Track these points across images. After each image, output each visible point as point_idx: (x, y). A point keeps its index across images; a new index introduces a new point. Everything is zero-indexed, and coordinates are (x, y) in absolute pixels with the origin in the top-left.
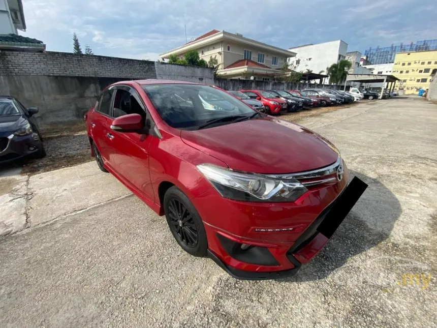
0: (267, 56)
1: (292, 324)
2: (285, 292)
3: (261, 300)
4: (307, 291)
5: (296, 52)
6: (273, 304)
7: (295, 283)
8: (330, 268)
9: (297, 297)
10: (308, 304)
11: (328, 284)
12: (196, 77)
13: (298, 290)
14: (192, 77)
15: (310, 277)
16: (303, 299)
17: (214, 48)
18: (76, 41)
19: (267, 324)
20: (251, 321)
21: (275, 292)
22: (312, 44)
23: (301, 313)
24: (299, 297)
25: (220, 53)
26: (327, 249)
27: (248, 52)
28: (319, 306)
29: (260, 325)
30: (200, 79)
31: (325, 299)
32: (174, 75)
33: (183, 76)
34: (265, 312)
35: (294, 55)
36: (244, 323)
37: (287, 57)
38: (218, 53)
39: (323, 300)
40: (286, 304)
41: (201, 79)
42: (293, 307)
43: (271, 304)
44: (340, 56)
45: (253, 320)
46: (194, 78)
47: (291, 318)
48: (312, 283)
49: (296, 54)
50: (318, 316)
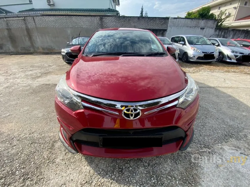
1: (60, 173)
2: (78, 161)
3: (67, 154)
4: (85, 171)
6: (67, 160)
7: (87, 163)
8: (113, 177)
9: (77, 168)
10: (76, 175)
11: (98, 181)
12: (198, 27)
13: (83, 167)
15: (96, 168)
16: (78, 172)
17: (231, 4)
18: (142, 9)
19: (55, 163)
20: (54, 156)
21: (75, 157)
23: (68, 175)
24: (78, 169)
25: (235, 8)
26: (131, 168)
28: (77, 182)
29: (54, 160)
30: (201, 28)
31: (85, 183)
33: (187, 27)
34: (61, 158)
36: (52, 154)
38: (234, 8)
39: (83, 182)
40: (70, 165)
41: (203, 29)
42: (70, 169)
43: (67, 159)
45: (55, 156)
46: (196, 28)
47: (63, 171)
48: (92, 171)
50: (70, 184)
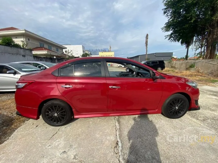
0: (53, 47)
5: (67, 47)
12: (20, 55)
14: (17, 54)
17: (16, 38)
22: (70, 45)
25: (23, 42)
27: (42, 43)
32: (2, 52)
35: (66, 48)
37: (63, 49)
41: (24, 56)
44: (83, 51)
46: (18, 55)
49: (67, 48)
